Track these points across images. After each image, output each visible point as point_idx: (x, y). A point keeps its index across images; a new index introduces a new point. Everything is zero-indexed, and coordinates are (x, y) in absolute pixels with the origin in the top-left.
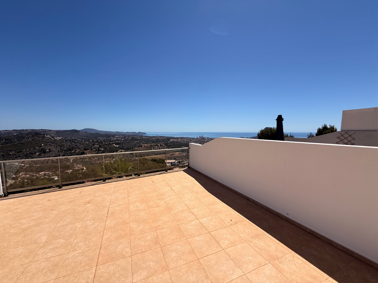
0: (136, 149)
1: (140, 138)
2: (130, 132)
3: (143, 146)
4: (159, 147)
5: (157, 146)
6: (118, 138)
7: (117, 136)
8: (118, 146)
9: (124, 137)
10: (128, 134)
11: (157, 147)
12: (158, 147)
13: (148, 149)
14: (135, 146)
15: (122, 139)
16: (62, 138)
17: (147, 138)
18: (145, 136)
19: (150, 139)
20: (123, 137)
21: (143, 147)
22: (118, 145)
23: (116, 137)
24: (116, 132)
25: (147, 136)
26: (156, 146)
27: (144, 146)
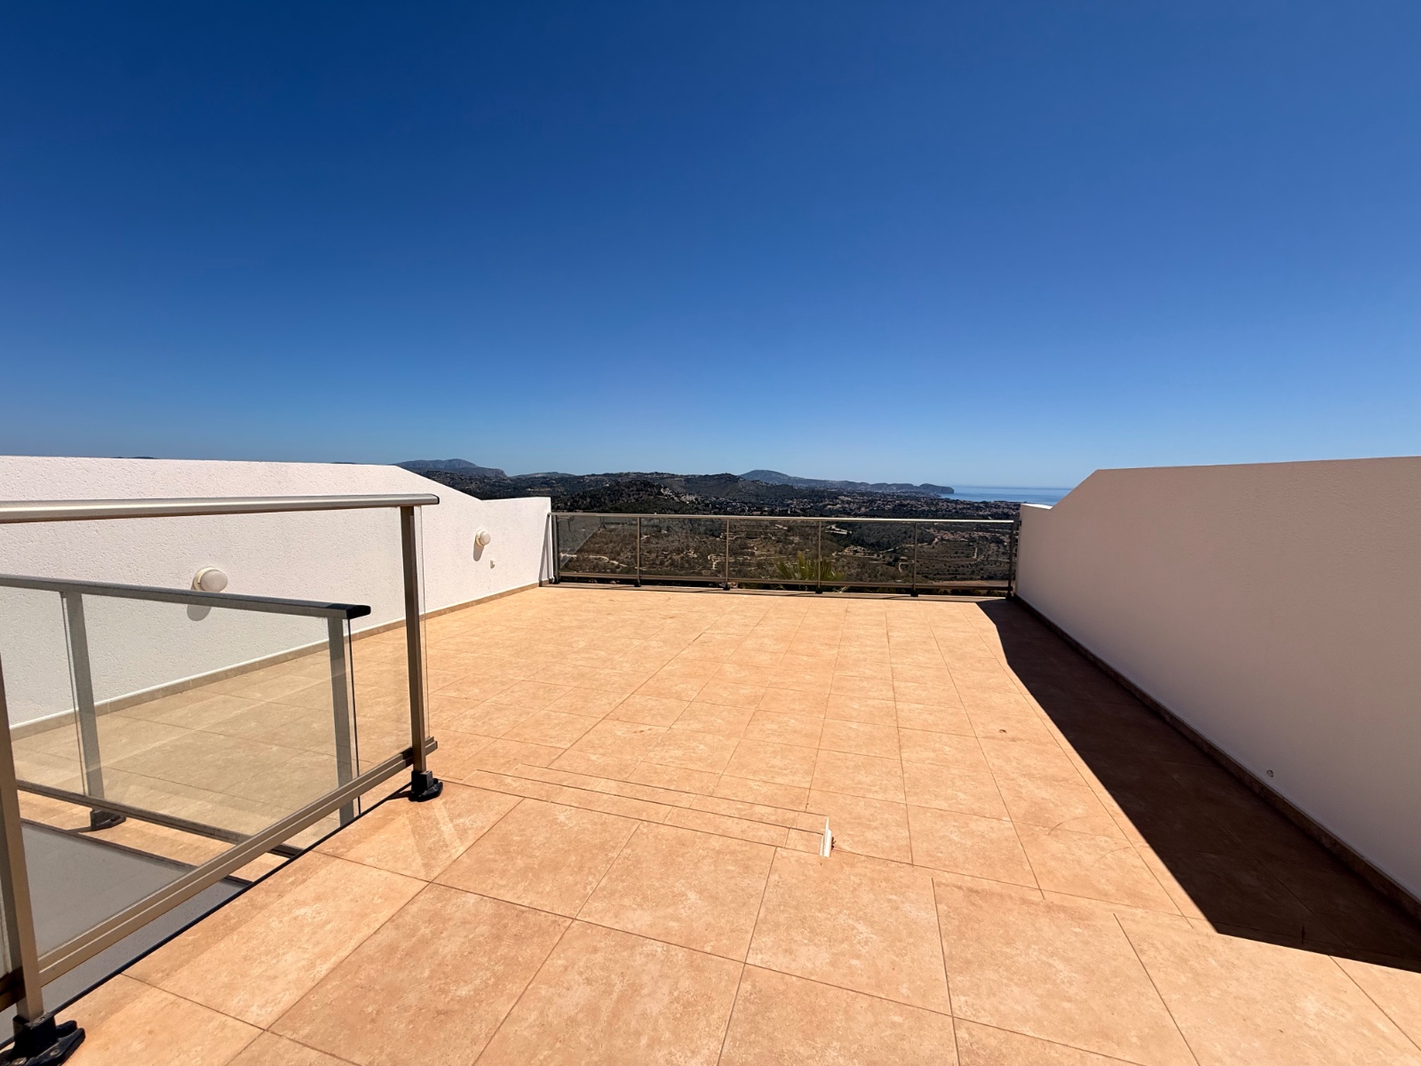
0: (907, 548)
1: (926, 508)
2: (890, 483)
3: (936, 540)
4: (1005, 547)
5: (997, 542)
6: (847, 506)
7: (847, 499)
8: (845, 532)
9: (869, 501)
10: (885, 492)
11: (996, 548)
12: (1001, 550)
13: (956, 553)
14: (905, 538)
15: (859, 509)
16: (696, 499)
17: (955, 508)
18: (947, 501)
19: (969, 511)
20: (864, 502)
21: (936, 543)
22: (845, 529)
23: (843, 502)
24: (842, 482)
25: (956, 502)
26: (992, 545)
27: (942, 539)
